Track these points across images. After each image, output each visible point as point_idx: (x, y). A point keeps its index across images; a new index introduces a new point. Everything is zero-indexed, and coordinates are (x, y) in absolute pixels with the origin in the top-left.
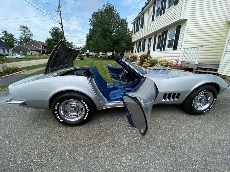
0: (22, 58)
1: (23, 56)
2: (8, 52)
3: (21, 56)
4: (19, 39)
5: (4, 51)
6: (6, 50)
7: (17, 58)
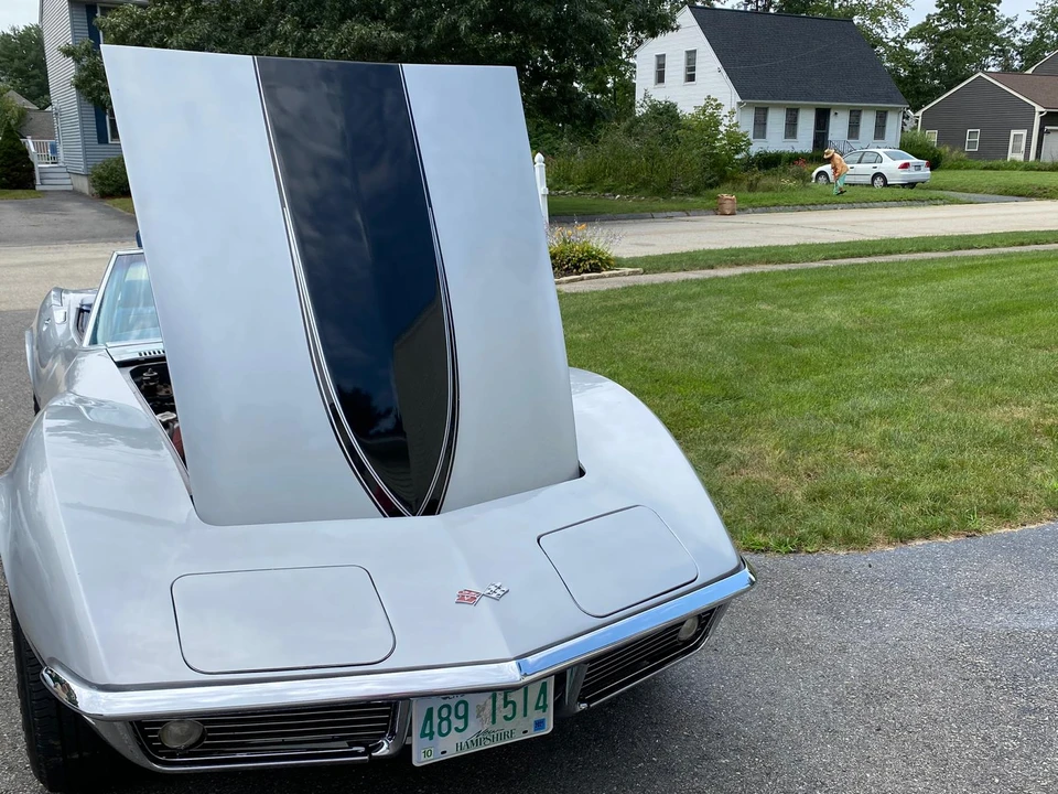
0: (912, 185)
1: (918, 167)
2: (880, 132)
3: (905, 166)
4: (1031, 27)
5: (854, 130)
6: (868, 122)
7: (879, 181)
